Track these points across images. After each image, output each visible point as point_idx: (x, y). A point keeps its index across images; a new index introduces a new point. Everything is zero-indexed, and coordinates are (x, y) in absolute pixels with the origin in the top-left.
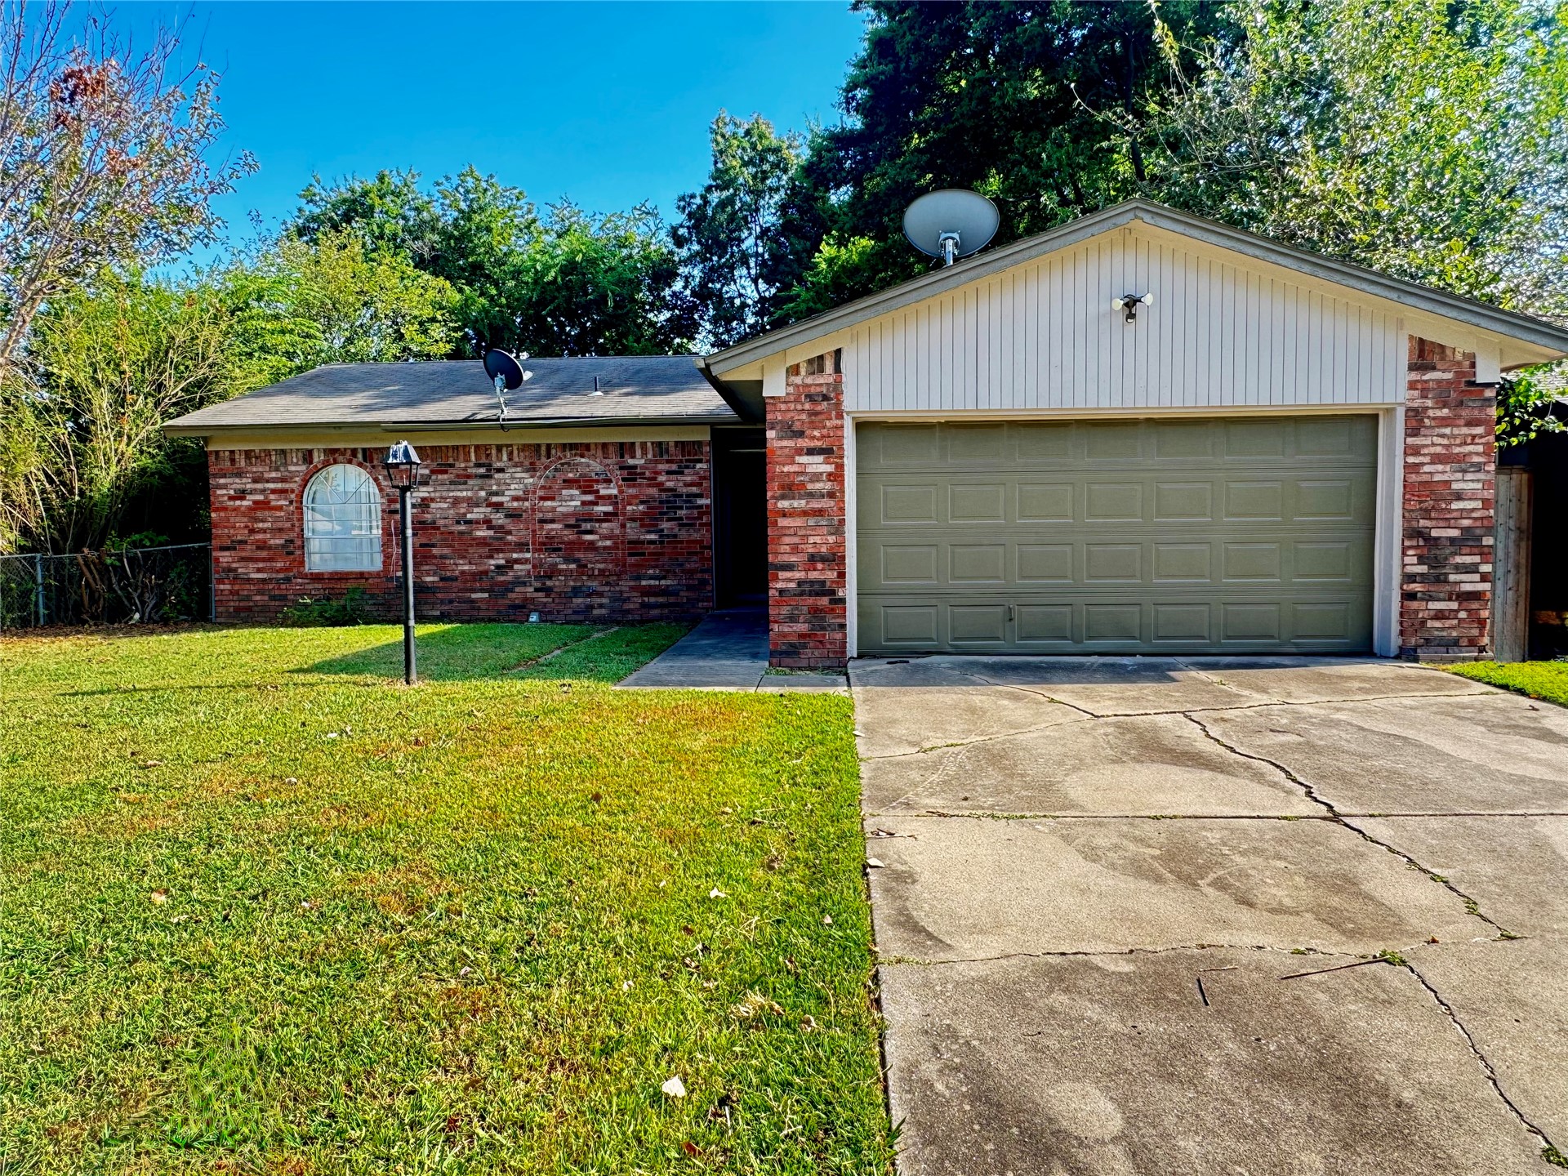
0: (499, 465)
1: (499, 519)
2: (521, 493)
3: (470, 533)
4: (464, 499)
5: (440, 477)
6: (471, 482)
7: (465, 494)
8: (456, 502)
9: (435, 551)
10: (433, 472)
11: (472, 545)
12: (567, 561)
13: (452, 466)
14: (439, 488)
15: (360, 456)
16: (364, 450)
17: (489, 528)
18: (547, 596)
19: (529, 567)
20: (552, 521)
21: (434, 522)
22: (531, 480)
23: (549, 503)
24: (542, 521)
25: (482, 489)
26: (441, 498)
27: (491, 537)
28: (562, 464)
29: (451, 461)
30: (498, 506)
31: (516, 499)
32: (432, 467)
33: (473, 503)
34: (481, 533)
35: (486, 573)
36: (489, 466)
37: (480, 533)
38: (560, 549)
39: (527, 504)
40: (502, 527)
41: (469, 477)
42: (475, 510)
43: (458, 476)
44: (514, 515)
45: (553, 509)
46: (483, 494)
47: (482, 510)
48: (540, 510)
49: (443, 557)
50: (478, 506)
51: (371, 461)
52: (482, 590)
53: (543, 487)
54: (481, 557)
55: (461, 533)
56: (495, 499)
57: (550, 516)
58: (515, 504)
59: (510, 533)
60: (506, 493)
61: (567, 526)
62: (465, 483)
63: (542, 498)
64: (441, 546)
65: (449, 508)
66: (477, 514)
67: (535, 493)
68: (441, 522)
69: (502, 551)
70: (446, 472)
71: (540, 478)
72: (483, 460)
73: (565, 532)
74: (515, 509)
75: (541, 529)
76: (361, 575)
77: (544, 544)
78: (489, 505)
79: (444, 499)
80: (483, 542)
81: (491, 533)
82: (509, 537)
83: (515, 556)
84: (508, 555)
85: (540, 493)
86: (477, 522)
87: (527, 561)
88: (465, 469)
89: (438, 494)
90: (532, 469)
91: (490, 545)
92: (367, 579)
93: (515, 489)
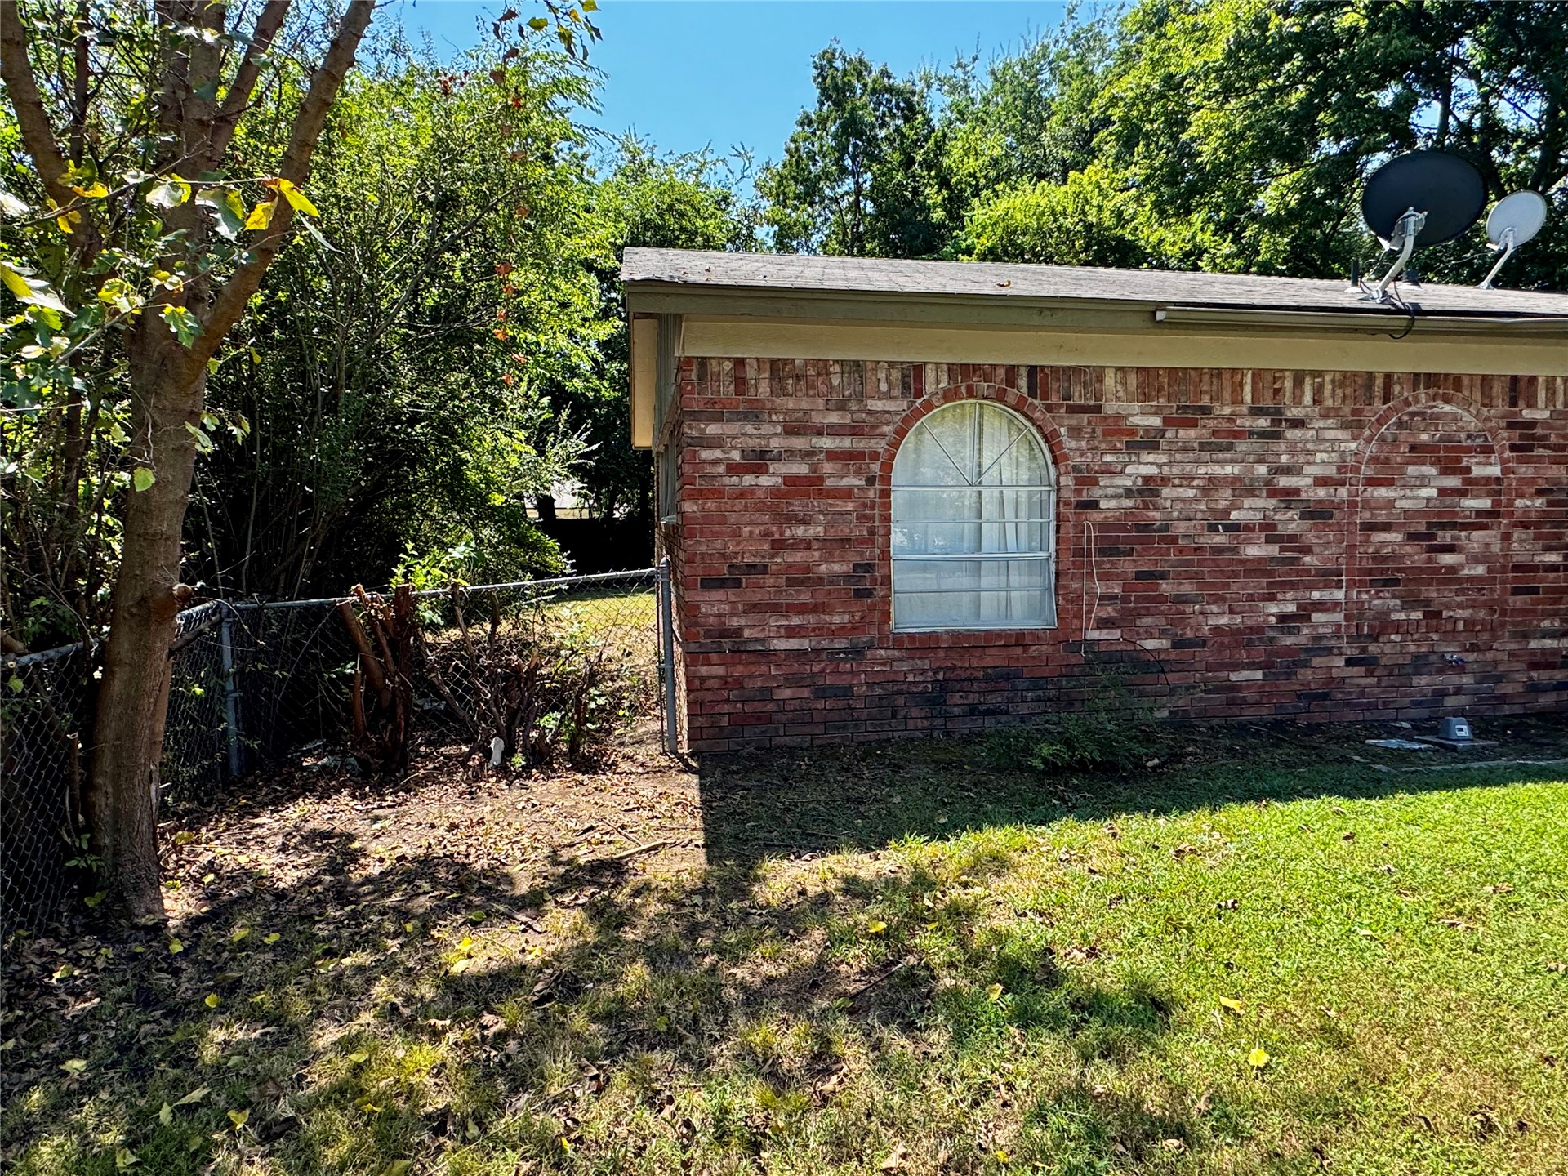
0: (1293, 412)
1: (1290, 521)
2: (1332, 471)
3: (1234, 550)
4: (1227, 481)
5: (1182, 433)
6: (1242, 446)
7: (1228, 469)
8: (1212, 484)
9: (1166, 587)
10: (1167, 422)
11: (1235, 574)
12: (1407, 606)
13: (1206, 411)
14: (1178, 457)
15: (1023, 382)
16: (1033, 370)
17: (1269, 541)
18: (1370, 673)
19: (1339, 617)
20: (1386, 527)
21: (1166, 528)
22: (1353, 445)
23: (1382, 492)
24: (1370, 527)
25: (1260, 461)
26: (1183, 477)
27: (1272, 559)
28: (1413, 415)
29: (1206, 400)
30: (1288, 496)
31: (1322, 481)
32: (1166, 412)
33: (1243, 489)
34: (1255, 550)
35: (1258, 630)
36: (1276, 414)
37: (1253, 551)
38: (1396, 582)
39: (1343, 492)
40: (1292, 538)
41: (1238, 434)
42: (1247, 503)
43: (1215, 433)
44: (1317, 514)
45: (1390, 503)
46: (1262, 470)
47: (1259, 503)
48: (1366, 504)
49: (1180, 599)
50: (1251, 493)
51: (1045, 396)
52: (1252, 666)
53: (1374, 460)
54: (1251, 598)
55: (1218, 550)
56: (1283, 482)
57: (1382, 516)
58: (1322, 493)
59: (1308, 550)
60: (1307, 469)
61: (1412, 537)
62: (1230, 447)
63: (1371, 482)
64: (1178, 576)
65: (1196, 499)
66: (1249, 511)
67: (1357, 470)
68: (1181, 528)
69: (1293, 586)
70: (1193, 424)
71: (1368, 441)
72: (1268, 402)
73: (1408, 549)
74: (1320, 502)
75: (1367, 541)
76: (1020, 639)
77: (1370, 572)
78: (1273, 492)
79: (1186, 479)
80: (1258, 567)
81: (1274, 550)
82: (1307, 559)
83: (1316, 595)
84: (1301, 593)
85: (1367, 471)
86: (1249, 527)
87: (1336, 605)
88: (1231, 419)
89: (1176, 471)
90: (1354, 424)
91: (1270, 573)
92: (1026, 647)
93: (1322, 463)
